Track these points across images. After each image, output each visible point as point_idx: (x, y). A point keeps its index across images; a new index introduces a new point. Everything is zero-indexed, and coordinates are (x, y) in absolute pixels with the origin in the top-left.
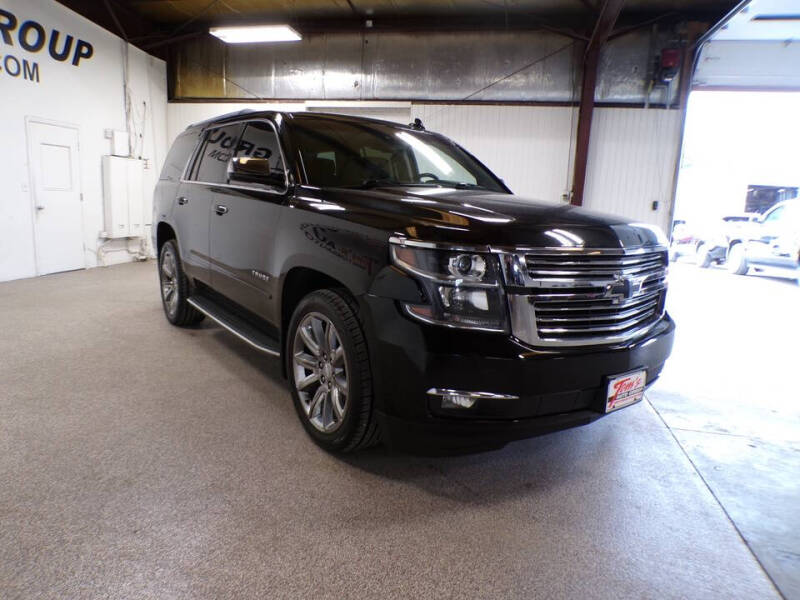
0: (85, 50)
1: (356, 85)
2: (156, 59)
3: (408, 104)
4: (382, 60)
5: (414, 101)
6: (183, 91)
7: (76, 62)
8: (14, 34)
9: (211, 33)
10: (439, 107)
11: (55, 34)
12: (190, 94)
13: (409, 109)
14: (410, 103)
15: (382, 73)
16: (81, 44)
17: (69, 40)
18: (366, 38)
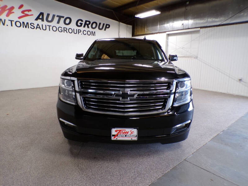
0: (108, 26)
1: (183, 24)
2: (129, 25)
3: (199, 29)
4: (192, 15)
5: (201, 28)
6: (136, 33)
7: (105, 30)
8: (90, 26)
9: (136, 16)
10: (211, 28)
11: (100, 24)
12: (138, 34)
13: (199, 30)
14: (200, 28)
15: (191, 19)
16: (107, 25)
17: (104, 24)
18: (186, 8)
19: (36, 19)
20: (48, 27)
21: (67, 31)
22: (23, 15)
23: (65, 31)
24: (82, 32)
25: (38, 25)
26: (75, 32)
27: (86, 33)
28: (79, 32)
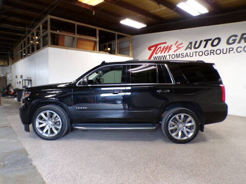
19: (186, 50)
20: (194, 54)
21: (215, 53)
22: (177, 48)
23: (212, 54)
24: (235, 50)
25: (187, 53)
26: (225, 52)
27: (242, 49)
28: (229, 51)
